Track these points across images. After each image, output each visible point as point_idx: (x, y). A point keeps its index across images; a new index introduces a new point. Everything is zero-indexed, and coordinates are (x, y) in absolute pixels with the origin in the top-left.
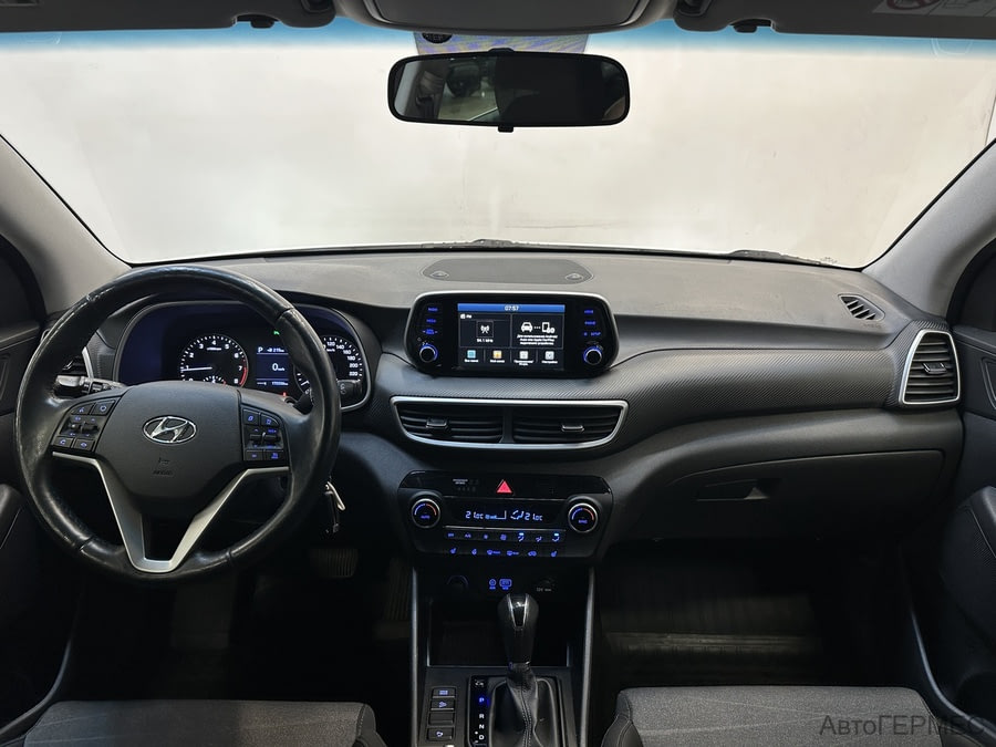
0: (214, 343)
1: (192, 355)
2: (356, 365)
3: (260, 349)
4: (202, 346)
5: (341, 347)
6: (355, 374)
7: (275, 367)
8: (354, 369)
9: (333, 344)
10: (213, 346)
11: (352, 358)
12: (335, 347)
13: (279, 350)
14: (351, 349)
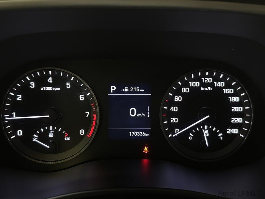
0: (50, 80)
1: (19, 98)
2: (239, 109)
3: (113, 88)
4: (33, 85)
5: (221, 84)
6: (239, 120)
7: (133, 112)
8: (237, 115)
9: (209, 80)
10: (49, 85)
11: (235, 99)
12: (212, 85)
13: (138, 89)
14: (234, 87)
